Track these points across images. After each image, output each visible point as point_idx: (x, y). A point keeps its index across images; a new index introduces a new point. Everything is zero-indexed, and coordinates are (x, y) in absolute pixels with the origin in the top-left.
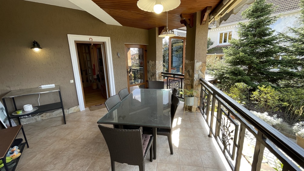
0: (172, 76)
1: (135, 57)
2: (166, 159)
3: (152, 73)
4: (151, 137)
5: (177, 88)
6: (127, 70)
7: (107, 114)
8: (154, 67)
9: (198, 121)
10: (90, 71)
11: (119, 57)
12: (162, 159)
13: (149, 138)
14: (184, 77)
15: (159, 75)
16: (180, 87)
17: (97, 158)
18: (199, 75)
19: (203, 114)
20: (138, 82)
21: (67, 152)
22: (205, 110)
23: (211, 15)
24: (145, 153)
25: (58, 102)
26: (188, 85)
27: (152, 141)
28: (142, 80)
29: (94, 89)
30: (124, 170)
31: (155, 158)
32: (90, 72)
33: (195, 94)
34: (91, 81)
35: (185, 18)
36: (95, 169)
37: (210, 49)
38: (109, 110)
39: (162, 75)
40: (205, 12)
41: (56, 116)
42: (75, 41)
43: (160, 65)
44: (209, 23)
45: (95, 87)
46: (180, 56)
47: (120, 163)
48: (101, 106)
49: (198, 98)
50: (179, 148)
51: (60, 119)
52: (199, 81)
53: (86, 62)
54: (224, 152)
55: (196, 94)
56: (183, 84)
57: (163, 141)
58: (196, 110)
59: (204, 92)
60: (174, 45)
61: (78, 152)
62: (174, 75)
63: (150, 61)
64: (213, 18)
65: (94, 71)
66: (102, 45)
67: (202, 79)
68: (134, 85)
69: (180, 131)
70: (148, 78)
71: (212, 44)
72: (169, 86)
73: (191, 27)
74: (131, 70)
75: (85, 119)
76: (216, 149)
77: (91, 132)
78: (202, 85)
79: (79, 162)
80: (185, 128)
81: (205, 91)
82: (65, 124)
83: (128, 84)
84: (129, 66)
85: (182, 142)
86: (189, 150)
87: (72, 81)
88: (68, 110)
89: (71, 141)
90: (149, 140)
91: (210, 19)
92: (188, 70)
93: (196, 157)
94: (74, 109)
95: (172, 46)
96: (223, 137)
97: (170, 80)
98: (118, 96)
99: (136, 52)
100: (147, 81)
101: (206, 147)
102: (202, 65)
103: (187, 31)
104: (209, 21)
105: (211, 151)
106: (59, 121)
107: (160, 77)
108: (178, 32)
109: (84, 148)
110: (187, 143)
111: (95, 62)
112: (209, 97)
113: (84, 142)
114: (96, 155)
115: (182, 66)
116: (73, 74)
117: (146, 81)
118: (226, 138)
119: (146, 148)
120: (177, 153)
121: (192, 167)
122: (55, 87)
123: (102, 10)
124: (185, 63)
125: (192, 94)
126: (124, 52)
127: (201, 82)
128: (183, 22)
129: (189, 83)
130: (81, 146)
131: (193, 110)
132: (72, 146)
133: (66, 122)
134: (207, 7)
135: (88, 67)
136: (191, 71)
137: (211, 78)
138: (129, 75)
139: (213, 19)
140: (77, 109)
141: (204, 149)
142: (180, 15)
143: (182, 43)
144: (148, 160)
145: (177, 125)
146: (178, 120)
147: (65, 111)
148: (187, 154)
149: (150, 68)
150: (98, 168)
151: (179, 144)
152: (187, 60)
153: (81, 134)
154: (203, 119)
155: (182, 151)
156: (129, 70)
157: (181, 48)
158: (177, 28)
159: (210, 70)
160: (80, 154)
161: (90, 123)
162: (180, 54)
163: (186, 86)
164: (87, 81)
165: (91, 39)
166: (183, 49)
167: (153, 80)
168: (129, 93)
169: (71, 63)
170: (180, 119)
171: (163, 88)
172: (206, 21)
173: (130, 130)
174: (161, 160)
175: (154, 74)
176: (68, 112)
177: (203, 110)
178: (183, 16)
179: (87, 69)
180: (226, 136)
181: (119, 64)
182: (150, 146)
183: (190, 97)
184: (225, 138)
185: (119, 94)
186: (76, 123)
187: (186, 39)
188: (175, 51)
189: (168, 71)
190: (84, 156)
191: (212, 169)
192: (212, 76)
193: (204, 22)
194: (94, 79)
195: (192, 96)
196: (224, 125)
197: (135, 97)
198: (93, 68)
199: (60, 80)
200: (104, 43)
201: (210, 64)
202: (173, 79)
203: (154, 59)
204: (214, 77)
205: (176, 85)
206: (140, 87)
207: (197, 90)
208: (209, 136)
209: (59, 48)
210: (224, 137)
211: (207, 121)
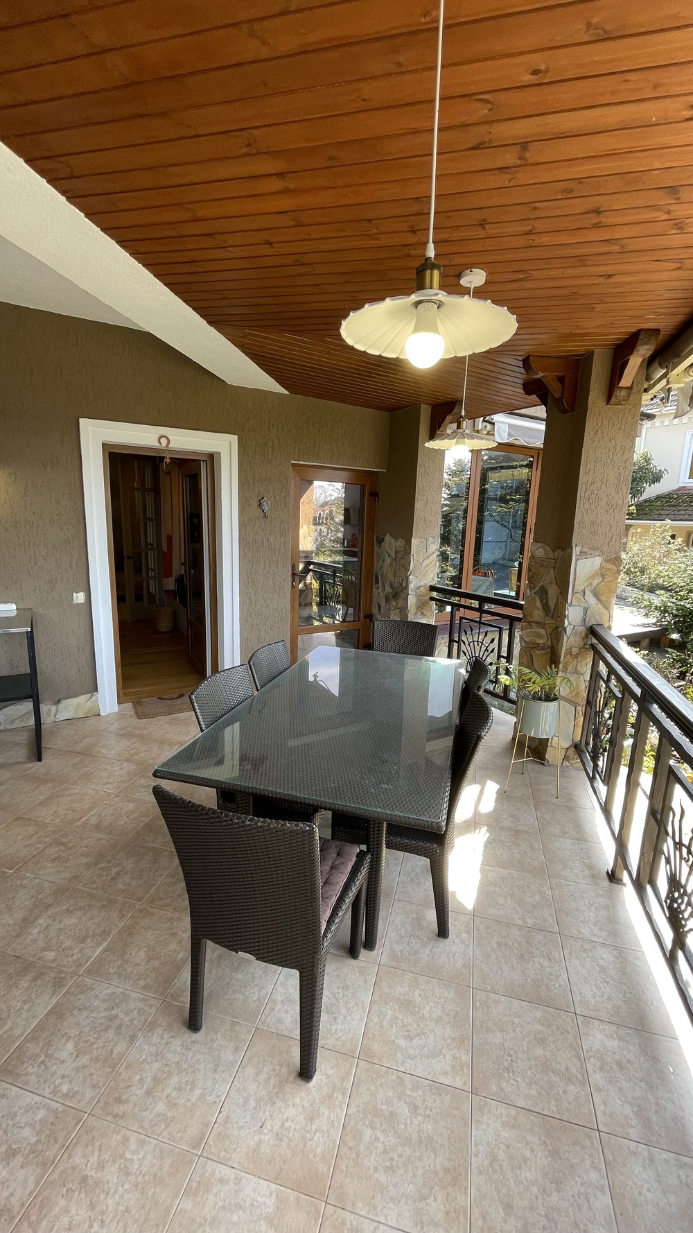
0: (475, 604)
1: (331, 512)
2: (416, 952)
3: (391, 586)
4: (361, 855)
5: (492, 658)
6: (294, 567)
7: (194, 743)
8: (402, 562)
9: (570, 808)
10: (152, 560)
11: (265, 516)
12: (402, 951)
13: (351, 861)
14: (524, 615)
15: (418, 596)
16: (504, 653)
17: (141, 911)
18: (586, 610)
19: (592, 780)
20: (333, 617)
21: (32, 872)
22: (600, 763)
23: (657, 364)
24: (330, 922)
25: (22, 672)
26: (537, 646)
27: (364, 871)
28: (351, 610)
29: (162, 630)
30: (240, 976)
31: (370, 944)
32: (151, 565)
33: (562, 689)
34: (152, 598)
35: (540, 374)
36: (127, 957)
37: (646, 501)
38: (203, 726)
39: (432, 599)
40: (631, 353)
41: (8, 727)
42: (105, 446)
43: (428, 557)
44: (646, 398)
45: (164, 625)
46: (515, 522)
47: (225, 949)
48: (179, 701)
49: (575, 705)
50: (475, 914)
51: (24, 737)
52: (587, 636)
53: (142, 524)
54: (671, 960)
55: (568, 691)
56: (517, 640)
57: (413, 875)
58: (566, 758)
59: (602, 682)
60: (494, 478)
61: (75, 878)
62: (483, 600)
63: (388, 538)
64: (665, 376)
65: (166, 559)
66: (203, 465)
67: (598, 629)
68: (317, 630)
69: (485, 838)
70: (375, 604)
71: (657, 478)
72: (456, 645)
73: (564, 412)
74: (311, 567)
75: (113, 747)
76: (636, 938)
77: (131, 806)
78: (598, 656)
79: (73, 921)
80: (509, 829)
81: (607, 682)
82: (40, 759)
83: (292, 621)
84: (304, 552)
85: (492, 889)
86: (520, 928)
87: (80, 597)
88: (54, 708)
89: (54, 832)
90: (349, 869)
91: (648, 379)
92: (542, 587)
93: (546, 963)
94: (78, 706)
95: (484, 480)
96: (670, 892)
97: (464, 621)
98: (244, 672)
99: (336, 495)
100: (370, 617)
101: (595, 924)
102: (601, 568)
103: (549, 421)
104: (646, 391)
105: (616, 948)
106: (17, 744)
107: (421, 606)
108: (510, 426)
109: (96, 864)
110: (512, 896)
111: (174, 526)
112: (621, 711)
113: (100, 839)
114: (140, 899)
115: (521, 564)
116: (84, 571)
117: (366, 617)
118: (686, 899)
119: (334, 900)
120: (464, 935)
121: (524, 1004)
122: (15, 613)
123: (212, 330)
124: (532, 557)
125: (552, 688)
126: (285, 497)
127: (594, 641)
128: (535, 389)
129: (540, 641)
130: (87, 855)
131: (549, 754)
132: (53, 851)
133: (44, 756)
134: (639, 332)
135: (147, 544)
136: (553, 591)
137: (643, 625)
138: (301, 586)
139: (664, 382)
140: (89, 704)
141: (586, 931)
142: (521, 358)
143: (526, 470)
144: (341, 947)
145: (476, 812)
146: (481, 793)
147: (44, 708)
148: (506, 944)
149: (385, 565)
150: (142, 954)
151: (478, 898)
152: (539, 545)
153: (92, 808)
154: (589, 800)
155: (487, 928)
156: (301, 567)
157: (522, 489)
158: (511, 411)
159: (641, 588)
160: (79, 887)
161: (132, 767)
162: (515, 516)
163: (528, 649)
164: (139, 598)
165: (164, 441)
166: (528, 493)
167: (395, 616)
168: (294, 661)
169: (81, 525)
170: (492, 787)
171: (431, 654)
172: (631, 388)
173: (273, 823)
174: (394, 956)
175: (399, 592)
176: (54, 714)
177: (595, 759)
178: (533, 365)
179: (143, 555)
180: (685, 891)
181: (262, 543)
182: (351, 895)
183: (540, 699)
184: (681, 896)
185: (250, 662)
186: (77, 760)
187: (541, 452)
188: (496, 499)
189: (457, 580)
190: (92, 896)
191: (614, 1028)
192: (646, 615)
193: (623, 393)
194: (166, 591)
195: (549, 697)
196: (677, 840)
197: (315, 676)
198: (165, 548)
199: (37, 591)
200: (212, 458)
201: (640, 564)
202: (475, 615)
203: (405, 531)
204: (654, 620)
205: (485, 643)
206: (337, 636)
207: (576, 672)
208: (613, 877)
209: (45, 468)
210: (676, 895)
211: (606, 809)
